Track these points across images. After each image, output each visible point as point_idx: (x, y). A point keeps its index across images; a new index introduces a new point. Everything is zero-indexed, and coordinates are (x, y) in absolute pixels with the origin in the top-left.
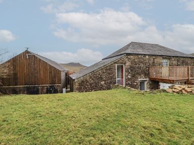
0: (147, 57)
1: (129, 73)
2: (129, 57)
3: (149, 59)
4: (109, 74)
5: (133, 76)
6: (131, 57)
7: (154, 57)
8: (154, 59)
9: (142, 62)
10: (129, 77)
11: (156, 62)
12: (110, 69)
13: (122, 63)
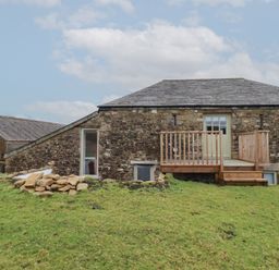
0: (154, 111)
1: (107, 147)
2: (107, 114)
3: (160, 117)
4: (66, 147)
5: (117, 153)
6: (113, 113)
7: (175, 112)
8: (175, 116)
9: (140, 124)
10: (107, 154)
11: (179, 123)
12: (68, 138)
13: (92, 127)
